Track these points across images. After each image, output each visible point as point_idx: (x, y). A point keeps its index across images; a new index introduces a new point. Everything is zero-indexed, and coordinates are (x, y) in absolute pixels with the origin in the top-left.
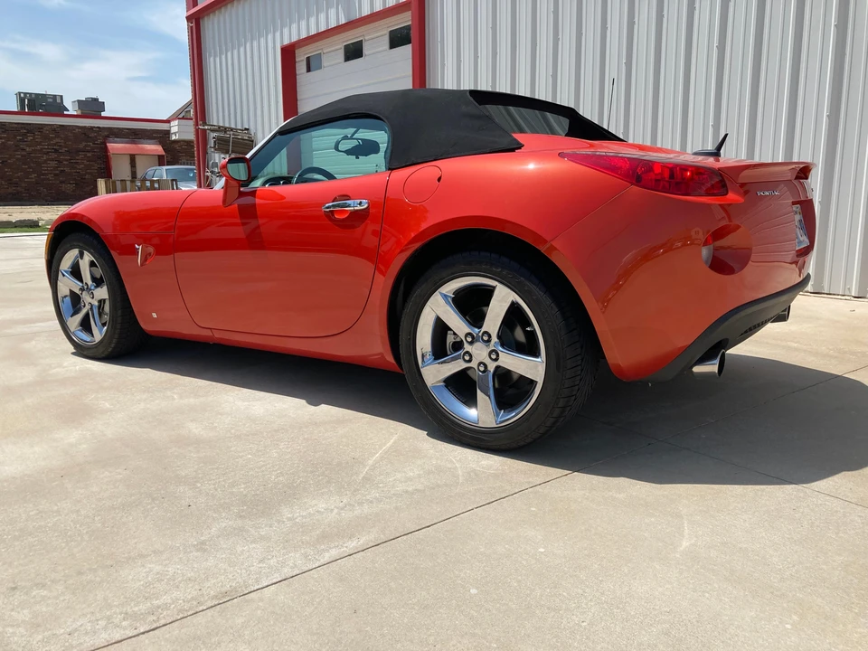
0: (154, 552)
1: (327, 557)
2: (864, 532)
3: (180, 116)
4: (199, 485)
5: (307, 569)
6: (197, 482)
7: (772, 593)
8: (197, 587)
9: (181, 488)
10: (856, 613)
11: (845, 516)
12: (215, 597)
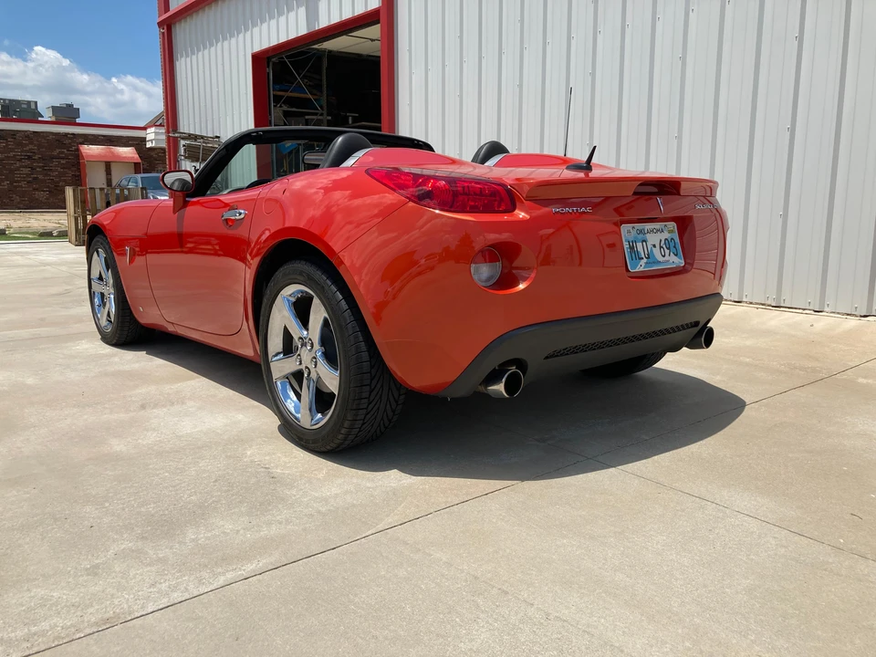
0: (43, 576)
1: (222, 580)
2: (776, 555)
3: (158, 123)
4: (107, 505)
5: (198, 593)
6: (107, 501)
7: (669, 618)
8: (79, 613)
9: (88, 509)
10: (752, 640)
11: (760, 537)
12: (96, 624)
